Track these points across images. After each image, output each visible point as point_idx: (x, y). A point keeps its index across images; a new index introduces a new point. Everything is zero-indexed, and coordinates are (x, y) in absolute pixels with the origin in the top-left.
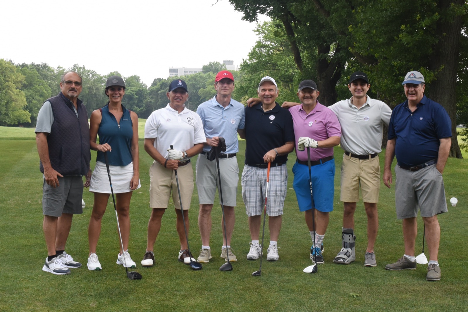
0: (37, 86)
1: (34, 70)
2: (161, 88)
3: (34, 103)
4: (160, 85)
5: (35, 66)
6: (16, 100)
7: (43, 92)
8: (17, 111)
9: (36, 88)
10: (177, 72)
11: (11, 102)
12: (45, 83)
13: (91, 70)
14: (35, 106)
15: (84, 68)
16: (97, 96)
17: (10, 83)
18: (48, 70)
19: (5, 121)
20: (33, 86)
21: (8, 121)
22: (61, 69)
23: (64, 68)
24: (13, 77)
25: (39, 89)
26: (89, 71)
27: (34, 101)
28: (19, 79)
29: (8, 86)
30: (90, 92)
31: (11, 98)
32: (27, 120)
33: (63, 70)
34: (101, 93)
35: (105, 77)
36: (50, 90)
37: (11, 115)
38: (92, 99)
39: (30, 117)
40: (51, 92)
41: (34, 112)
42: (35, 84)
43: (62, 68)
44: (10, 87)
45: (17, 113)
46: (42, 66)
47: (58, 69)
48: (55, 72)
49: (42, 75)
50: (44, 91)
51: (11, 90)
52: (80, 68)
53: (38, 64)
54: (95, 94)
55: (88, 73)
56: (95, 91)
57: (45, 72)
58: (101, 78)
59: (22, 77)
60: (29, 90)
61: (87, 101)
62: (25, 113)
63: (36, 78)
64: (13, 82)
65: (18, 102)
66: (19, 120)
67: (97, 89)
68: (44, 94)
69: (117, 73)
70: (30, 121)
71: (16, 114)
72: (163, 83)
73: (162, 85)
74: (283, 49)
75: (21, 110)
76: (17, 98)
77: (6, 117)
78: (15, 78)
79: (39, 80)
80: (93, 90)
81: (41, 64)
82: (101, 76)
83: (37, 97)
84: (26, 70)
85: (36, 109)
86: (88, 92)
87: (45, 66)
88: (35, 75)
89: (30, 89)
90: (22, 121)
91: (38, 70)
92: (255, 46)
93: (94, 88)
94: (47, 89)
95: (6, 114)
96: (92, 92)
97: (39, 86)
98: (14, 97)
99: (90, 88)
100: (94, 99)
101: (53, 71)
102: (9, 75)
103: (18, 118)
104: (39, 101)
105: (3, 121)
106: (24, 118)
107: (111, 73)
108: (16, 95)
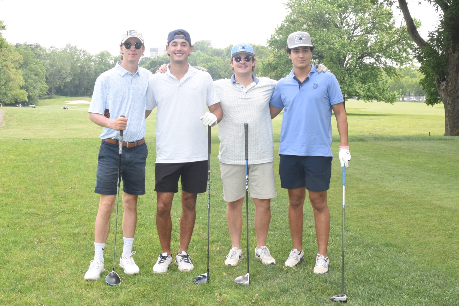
0: (32, 66)
1: (29, 50)
2: (151, 67)
3: (30, 83)
4: (150, 63)
5: (28, 46)
6: (15, 80)
7: (39, 72)
8: (14, 90)
9: (31, 67)
10: (158, 51)
11: (9, 81)
12: (40, 63)
13: (83, 49)
14: (31, 85)
15: (75, 48)
16: (89, 75)
17: (8, 62)
18: (40, 49)
19: (4, 100)
20: (28, 66)
21: (7, 101)
22: (54, 49)
23: (56, 48)
24: (11, 57)
25: (35, 68)
26: (81, 51)
27: (30, 81)
28: (17, 58)
29: (6, 66)
30: (82, 71)
31: (9, 77)
32: (24, 99)
33: (56, 49)
34: (92, 72)
35: (96, 56)
36: (45, 69)
37: (9, 95)
38: (84, 78)
39: (27, 96)
40: (46, 71)
41: (30, 91)
42: (29, 63)
43: (55, 47)
44: (9, 66)
45: (14, 92)
46: (34, 46)
47: (51, 48)
48: (48, 51)
49: (36, 54)
50: (39, 70)
51: (9, 70)
52: (72, 47)
53: (31, 44)
54: (87, 73)
55: (79, 52)
56: (87, 70)
57: (38, 51)
58: (92, 57)
59: (19, 57)
60: (24, 69)
61: (79, 80)
62: (22, 92)
63: (31, 57)
64: (11, 61)
65: (17, 82)
66: (16, 99)
67: (89, 68)
68: (39, 73)
69: (107, 52)
70: (27, 100)
71: (13, 94)
72: (153, 62)
73: (152, 63)
74: (313, 24)
75: (18, 90)
76: (15, 77)
77: (5, 96)
78: (13, 58)
79: (33, 59)
80: (85, 69)
81: (33, 44)
82: (92, 55)
83: (32, 76)
84: (20, 50)
85: (32, 88)
86: (80, 71)
87: (37, 46)
88: (30, 54)
89: (26, 68)
90: (19, 100)
91: (32, 49)
92: (285, 21)
93: (86, 67)
94: (42, 68)
95: (5, 94)
96: (84, 71)
97: (34, 65)
98: (13, 76)
99: (81, 67)
100: (86, 77)
101: (45, 50)
102: (6, 55)
103: (16, 97)
104: (34, 80)
105: (2, 100)
106: (22, 97)
107: (101, 52)
108: (14, 74)
